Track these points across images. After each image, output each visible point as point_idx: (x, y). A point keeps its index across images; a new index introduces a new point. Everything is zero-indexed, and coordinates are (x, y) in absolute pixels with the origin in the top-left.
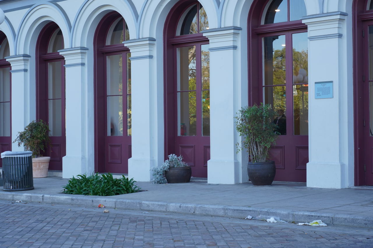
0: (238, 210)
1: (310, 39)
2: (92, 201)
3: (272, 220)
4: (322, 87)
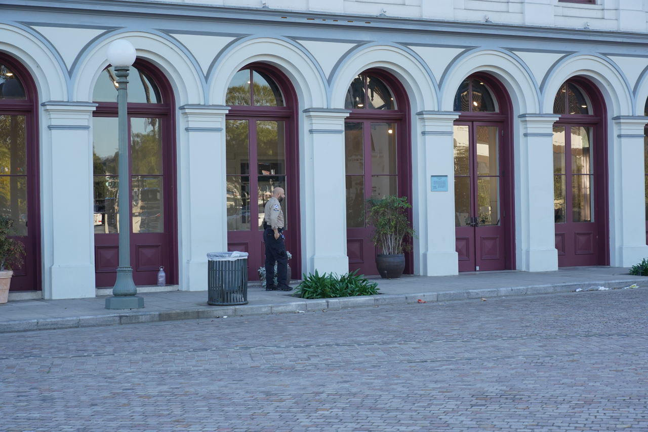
0: (565, 286)
1: (424, 133)
2: (406, 298)
3: (602, 288)
4: (438, 180)
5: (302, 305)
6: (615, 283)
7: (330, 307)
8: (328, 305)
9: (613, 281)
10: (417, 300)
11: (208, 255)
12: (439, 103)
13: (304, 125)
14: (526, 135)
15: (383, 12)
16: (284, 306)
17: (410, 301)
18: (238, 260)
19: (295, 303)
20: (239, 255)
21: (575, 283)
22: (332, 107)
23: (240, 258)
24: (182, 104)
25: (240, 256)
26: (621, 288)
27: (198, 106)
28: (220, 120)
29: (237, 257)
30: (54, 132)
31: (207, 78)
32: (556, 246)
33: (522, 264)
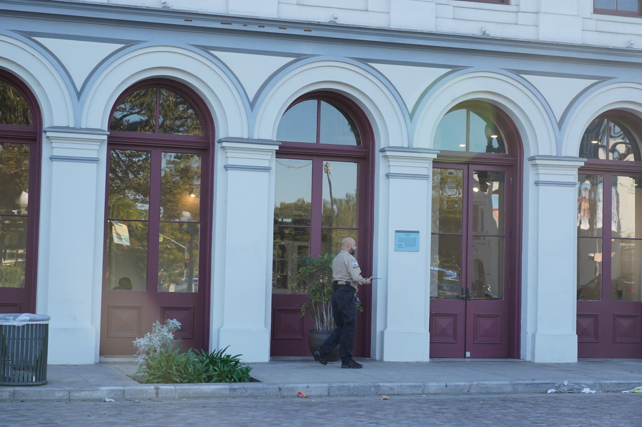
0: (532, 384)
1: (388, 175)
2: (280, 389)
3: (587, 390)
5: (117, 390)
6: (611, 384)
7: (160, 395)
8: (157, 393)
9: (609, 382)
10: (296, 393)
12: (410, 137)
14: (537, 183)
15: (333, 19)
16: (89, 390)
17: (285, 394)
18: (28, 325)
19: (106, 388)
20: (28, 318)
21: (548, 382)
22: (256, 137)
23: (30, 323)
25: (30, 320)
26: (618, 391)
28: (99, 148)
29: (25, 321)
32: (581, 331)
33: (526, 352)
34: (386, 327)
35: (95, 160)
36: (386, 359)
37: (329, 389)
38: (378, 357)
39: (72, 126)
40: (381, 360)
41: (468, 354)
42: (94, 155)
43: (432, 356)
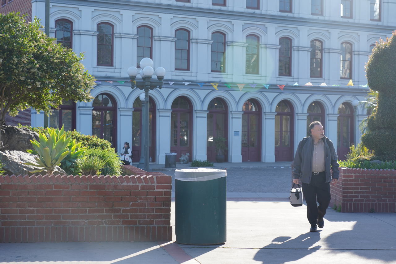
0: (272, 166)
1: (232, 118)
3: (282, 167)
4: (236, 133)
11: (166, 154)
12: (237, 109)
13: (195, 115)
14: (266, 119)
22: (203, 110)
24: (158, 109)
27: (163, 109)
28: (169, 113)
29: (173, 154)
30: (122, 117)
31: (166, 101)
32: (275, 155)
33: (263, 160)
34: (232, 154)
35: (169, 116)
36: (233, 162)
37: (231, 168)
38: (230, 161)
39: (164, 108)
40: (231, 162)
41: (249, 161)
42: (169, 115)
43: (242, 161)
